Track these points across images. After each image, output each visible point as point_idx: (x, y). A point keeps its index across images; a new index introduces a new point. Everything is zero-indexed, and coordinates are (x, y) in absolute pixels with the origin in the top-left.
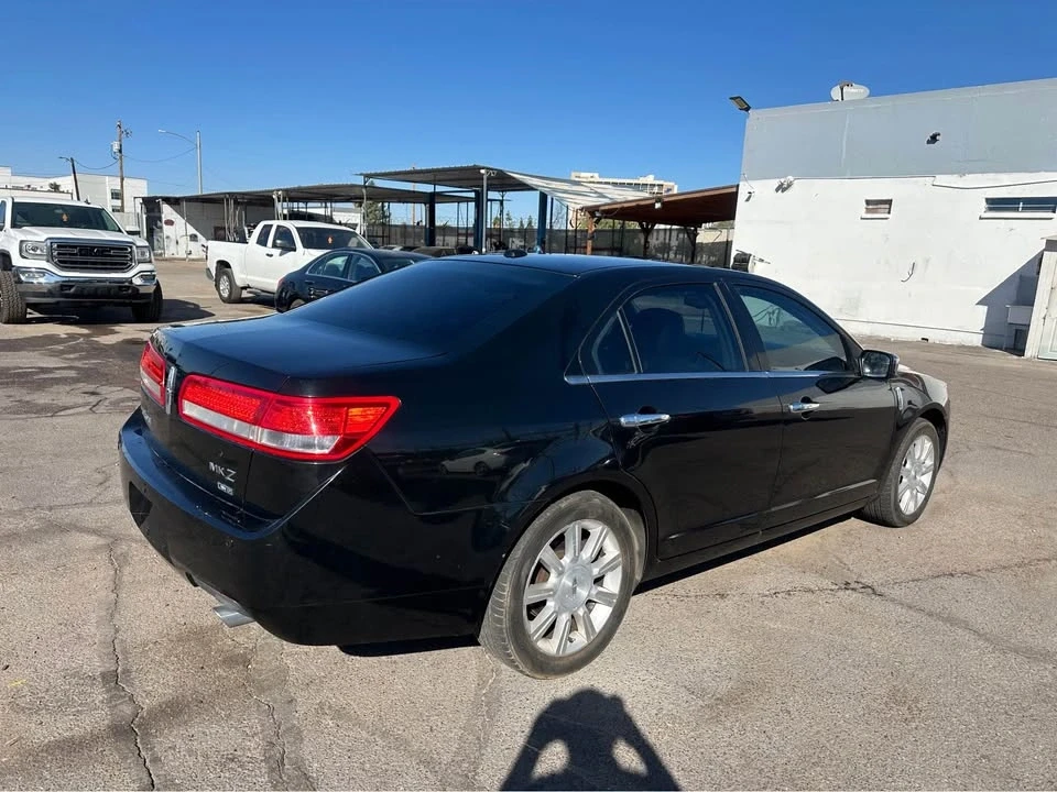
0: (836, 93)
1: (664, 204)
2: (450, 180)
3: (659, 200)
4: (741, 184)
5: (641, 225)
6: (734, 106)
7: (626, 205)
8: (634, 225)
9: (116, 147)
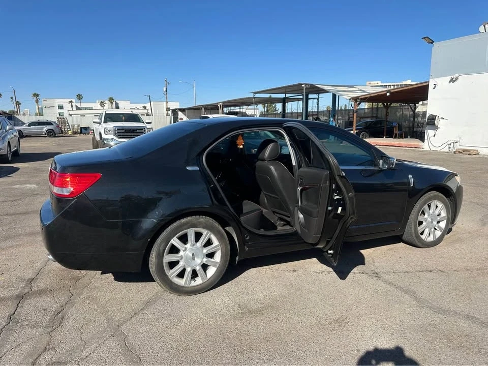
0: (482, 29)
1: (392, 93)
2: (292, 91)
3: (388, 91)
4: (430, 80)
5: (384, 104)
6: (425, 42)
7: (372, 95)
8: (380, 105)
9: (165, 89)
